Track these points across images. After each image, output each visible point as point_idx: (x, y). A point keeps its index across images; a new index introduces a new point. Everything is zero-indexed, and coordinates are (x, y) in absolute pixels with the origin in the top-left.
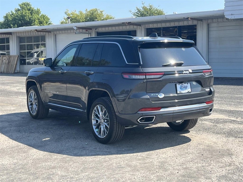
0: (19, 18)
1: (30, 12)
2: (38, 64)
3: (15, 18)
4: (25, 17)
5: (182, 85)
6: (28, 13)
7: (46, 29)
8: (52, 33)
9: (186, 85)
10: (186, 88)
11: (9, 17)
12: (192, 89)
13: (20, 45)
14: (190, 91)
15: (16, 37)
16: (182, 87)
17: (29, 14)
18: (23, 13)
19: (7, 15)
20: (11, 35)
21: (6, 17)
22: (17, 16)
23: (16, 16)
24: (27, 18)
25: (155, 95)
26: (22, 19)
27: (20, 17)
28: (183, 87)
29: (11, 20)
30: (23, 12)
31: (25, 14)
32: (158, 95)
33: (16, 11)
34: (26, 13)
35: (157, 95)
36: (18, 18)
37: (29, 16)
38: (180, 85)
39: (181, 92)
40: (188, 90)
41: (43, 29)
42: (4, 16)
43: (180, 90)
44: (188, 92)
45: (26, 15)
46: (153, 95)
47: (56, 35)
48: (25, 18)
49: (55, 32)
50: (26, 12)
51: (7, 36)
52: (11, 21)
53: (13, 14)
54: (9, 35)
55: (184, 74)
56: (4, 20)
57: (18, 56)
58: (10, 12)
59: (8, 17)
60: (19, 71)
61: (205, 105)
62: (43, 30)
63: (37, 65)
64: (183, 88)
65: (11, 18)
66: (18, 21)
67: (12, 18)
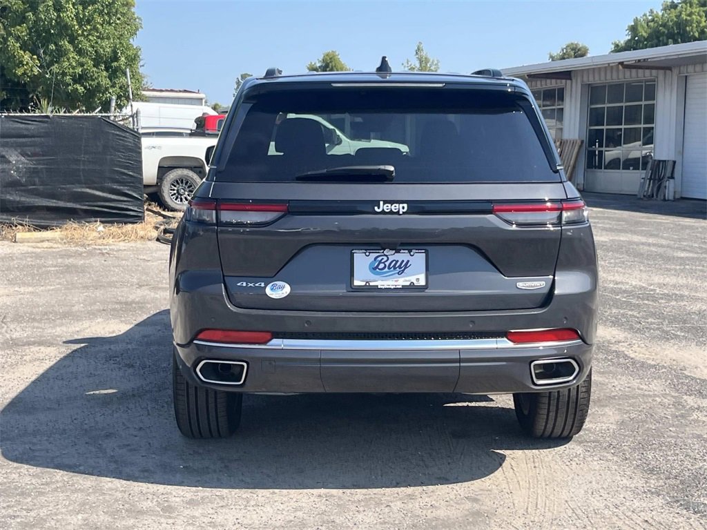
0: (668, 30)
1: (704, 11)
2: (631, 168)
3: (659, 31)
4: (686, 26)
5: (385, 258)
6: (698, 13)
7: (648, 59)
8: (675, 71)
9: (403, 256)
10: (402, 268)
11: (640, 29)
12: (429, 277)
13: (591, 109)
14: (423, 282)
15: (582, 85)
16: (382, 266)
17: (700, 17)
18: (683, 16)
19: (636, 20)
20: (569, 82)
21: (633, 29)
22: (664, 25)
23: (661, 26)
24: (692, 29)
25: (252, 285)
26: (679, 33)
27: (672, 27)
28: (387, 264)
29: (644, 37)
30: (684, 13)
31: (689, 18)
32: (265, 287)
33: (665, 9)
34: (690, 15)
35: (263, 285)
36: (666, 32)
37: (699, 22)
38: (373, 255)
39: (371, 284)
40: (413, 279)
41: (639, 61)
42: (629, 27)
43: (370, 276)
44: (412, 287)
45: (691, 21)
46: (244, 284)
47: (686, 76)
48: (688, 28)
49: (682, 68)
50: (691, 12)
51: (560, 83)
52: (646, 40)
53: (653, 20)
54: (564, 81)
55: (383, 212)
56: (629, 37)
57: (582, 142)
58: (648, 14)
59: (637, 29)
60: (582, 186)
61: (505, 343)
62: (639, 64)
63: (629, 169)
64: (386, 269)
65: (646, 32)
66: (665, 38)
67: (649, 31)
